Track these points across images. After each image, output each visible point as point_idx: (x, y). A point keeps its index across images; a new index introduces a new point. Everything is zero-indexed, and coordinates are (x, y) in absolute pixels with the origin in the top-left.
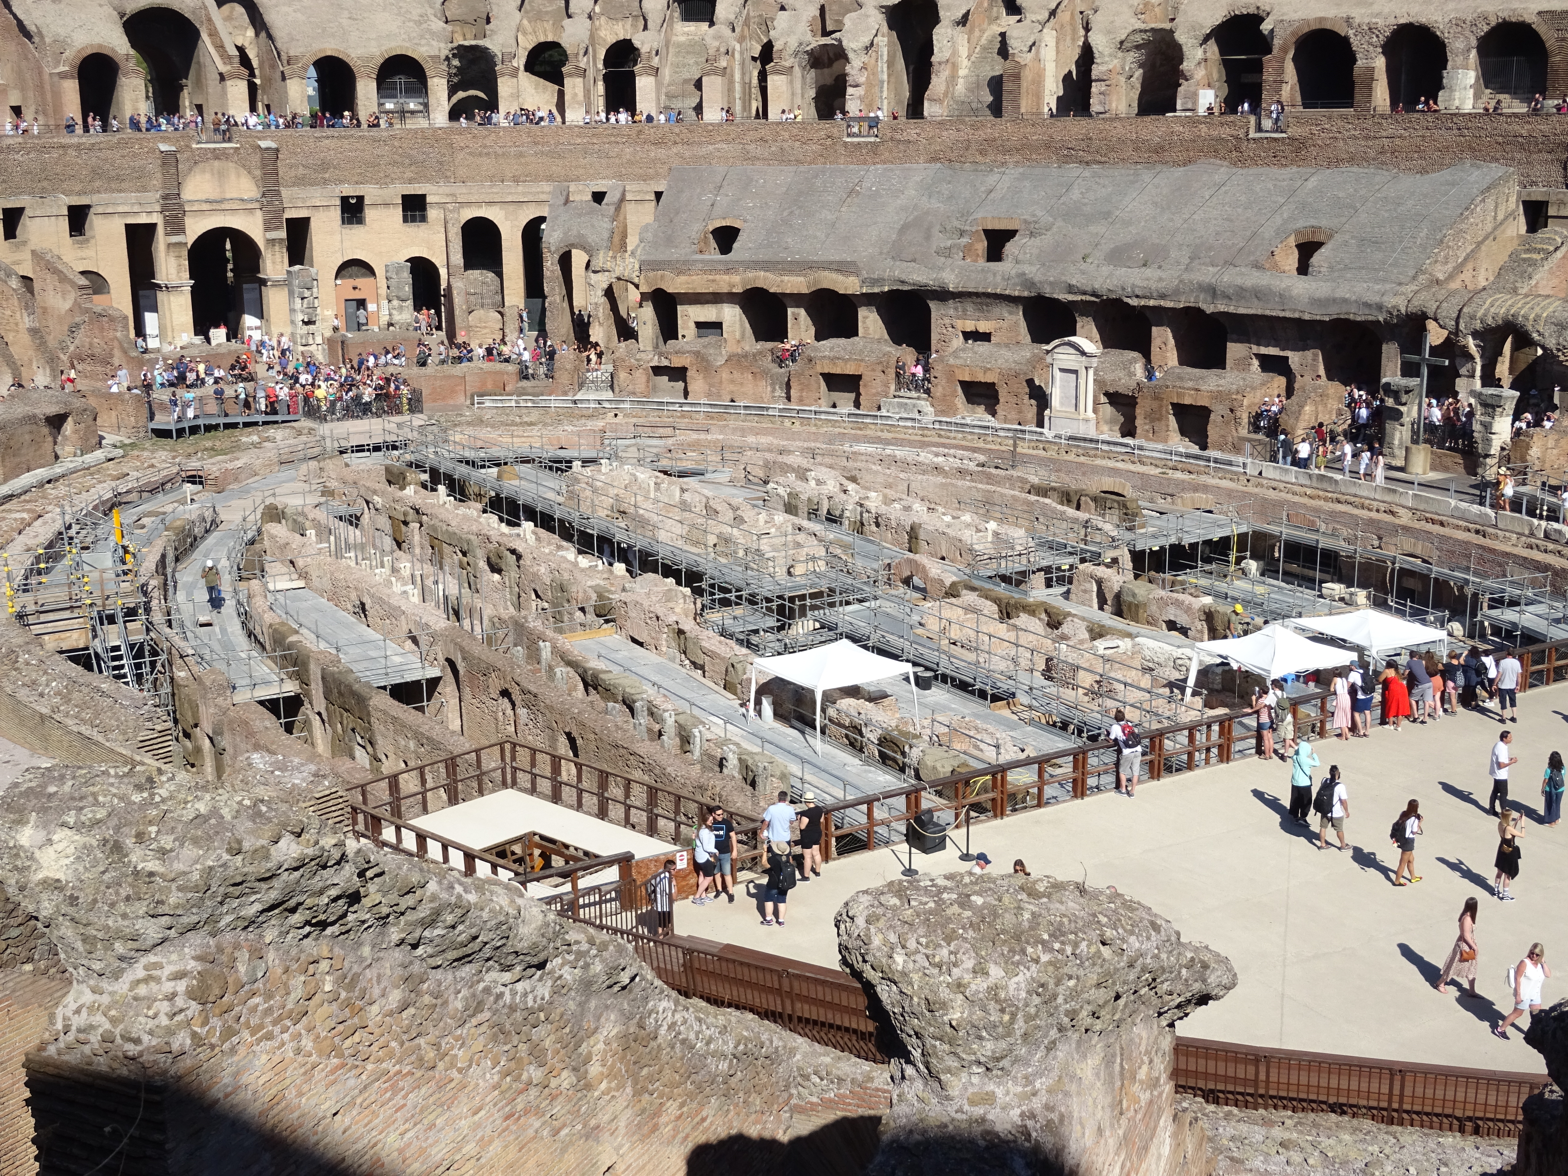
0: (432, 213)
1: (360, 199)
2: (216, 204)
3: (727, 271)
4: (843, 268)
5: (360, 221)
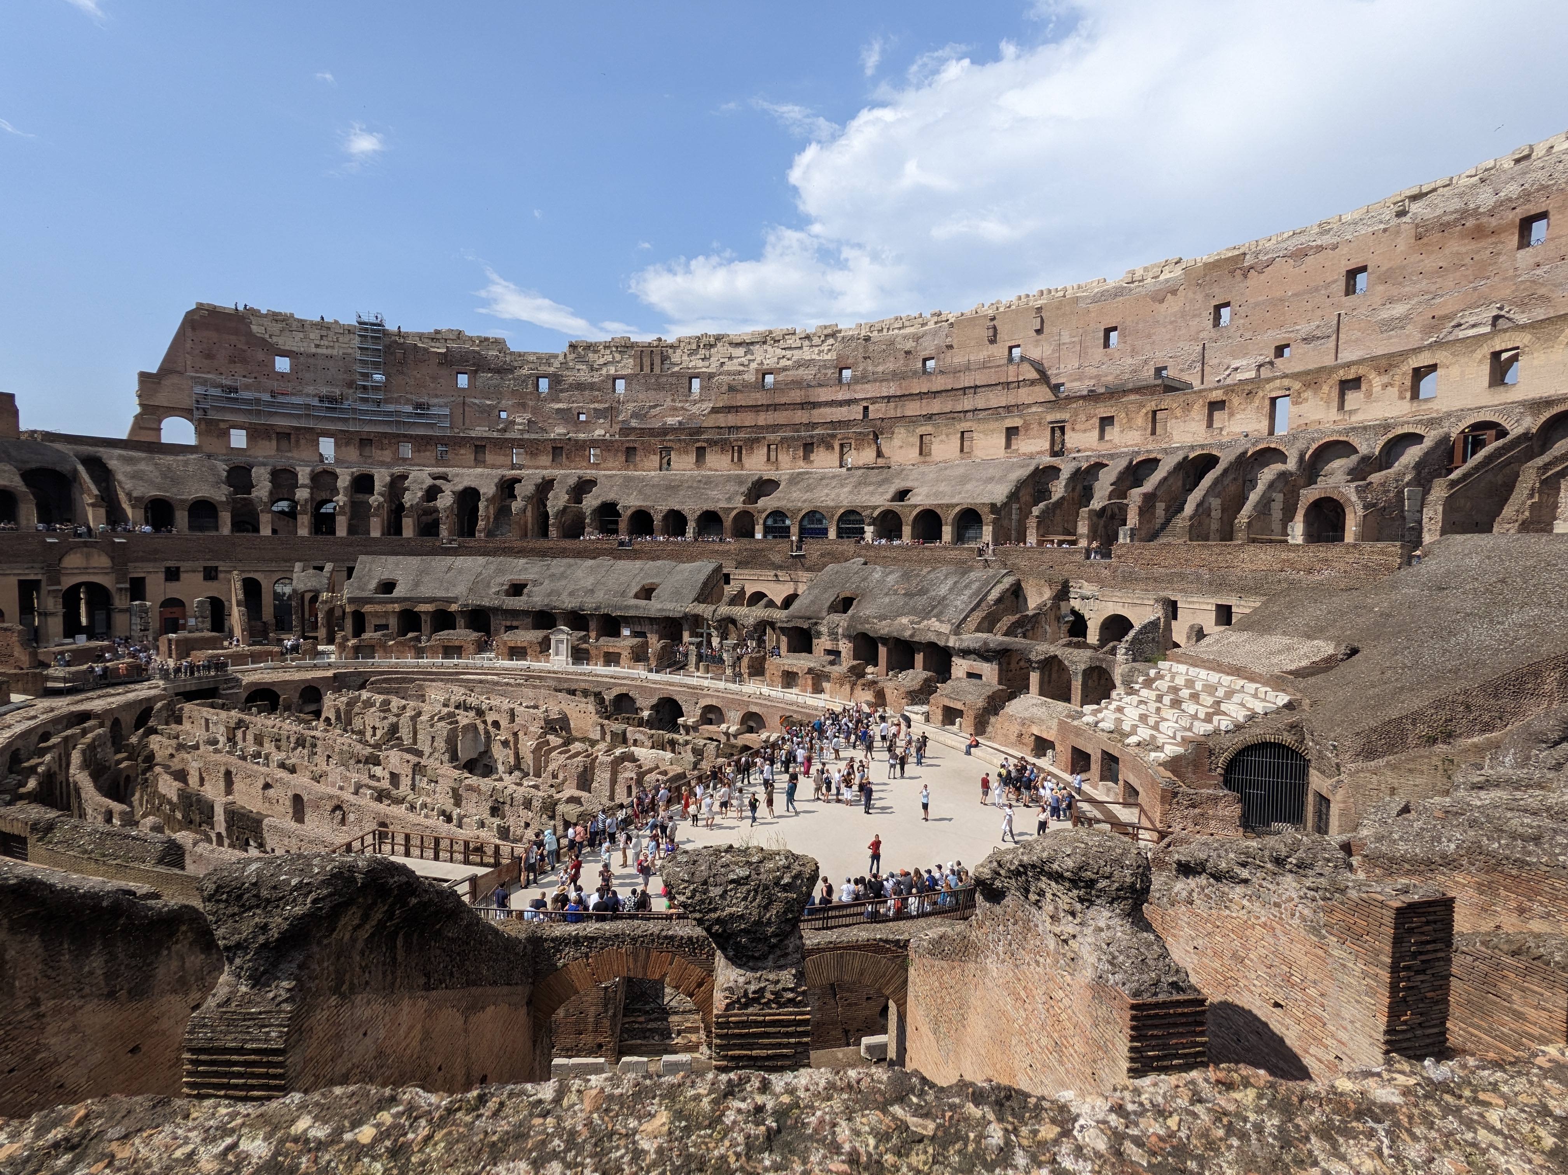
0: (221, 576)
1: (178, 568)
2: (85, 570)
3: (390, 603)
4: (449, 601)
5: (177, 579)
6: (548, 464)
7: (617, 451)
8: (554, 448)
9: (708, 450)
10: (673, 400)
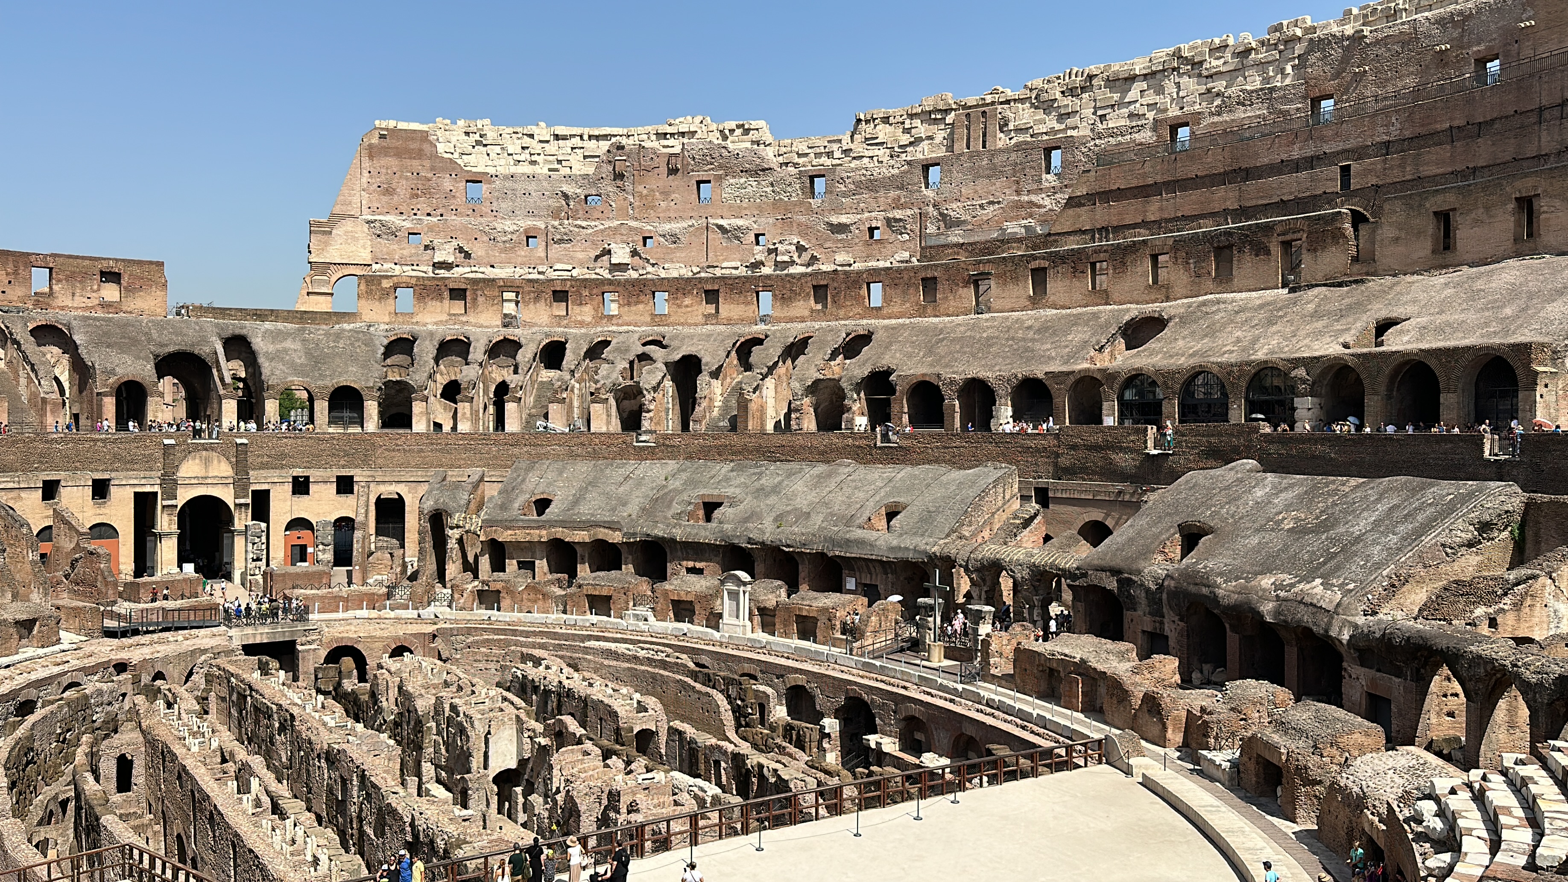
0: (357, 488)
1: (308, 478)
2: (202, 481)
3: (538, 528)
4: (612, 526)
5: (307, 492)
6: (806, 313)
7: (909, 285)
8: (815, 287)
9: (1050, 273)
10: (1018, 192)
